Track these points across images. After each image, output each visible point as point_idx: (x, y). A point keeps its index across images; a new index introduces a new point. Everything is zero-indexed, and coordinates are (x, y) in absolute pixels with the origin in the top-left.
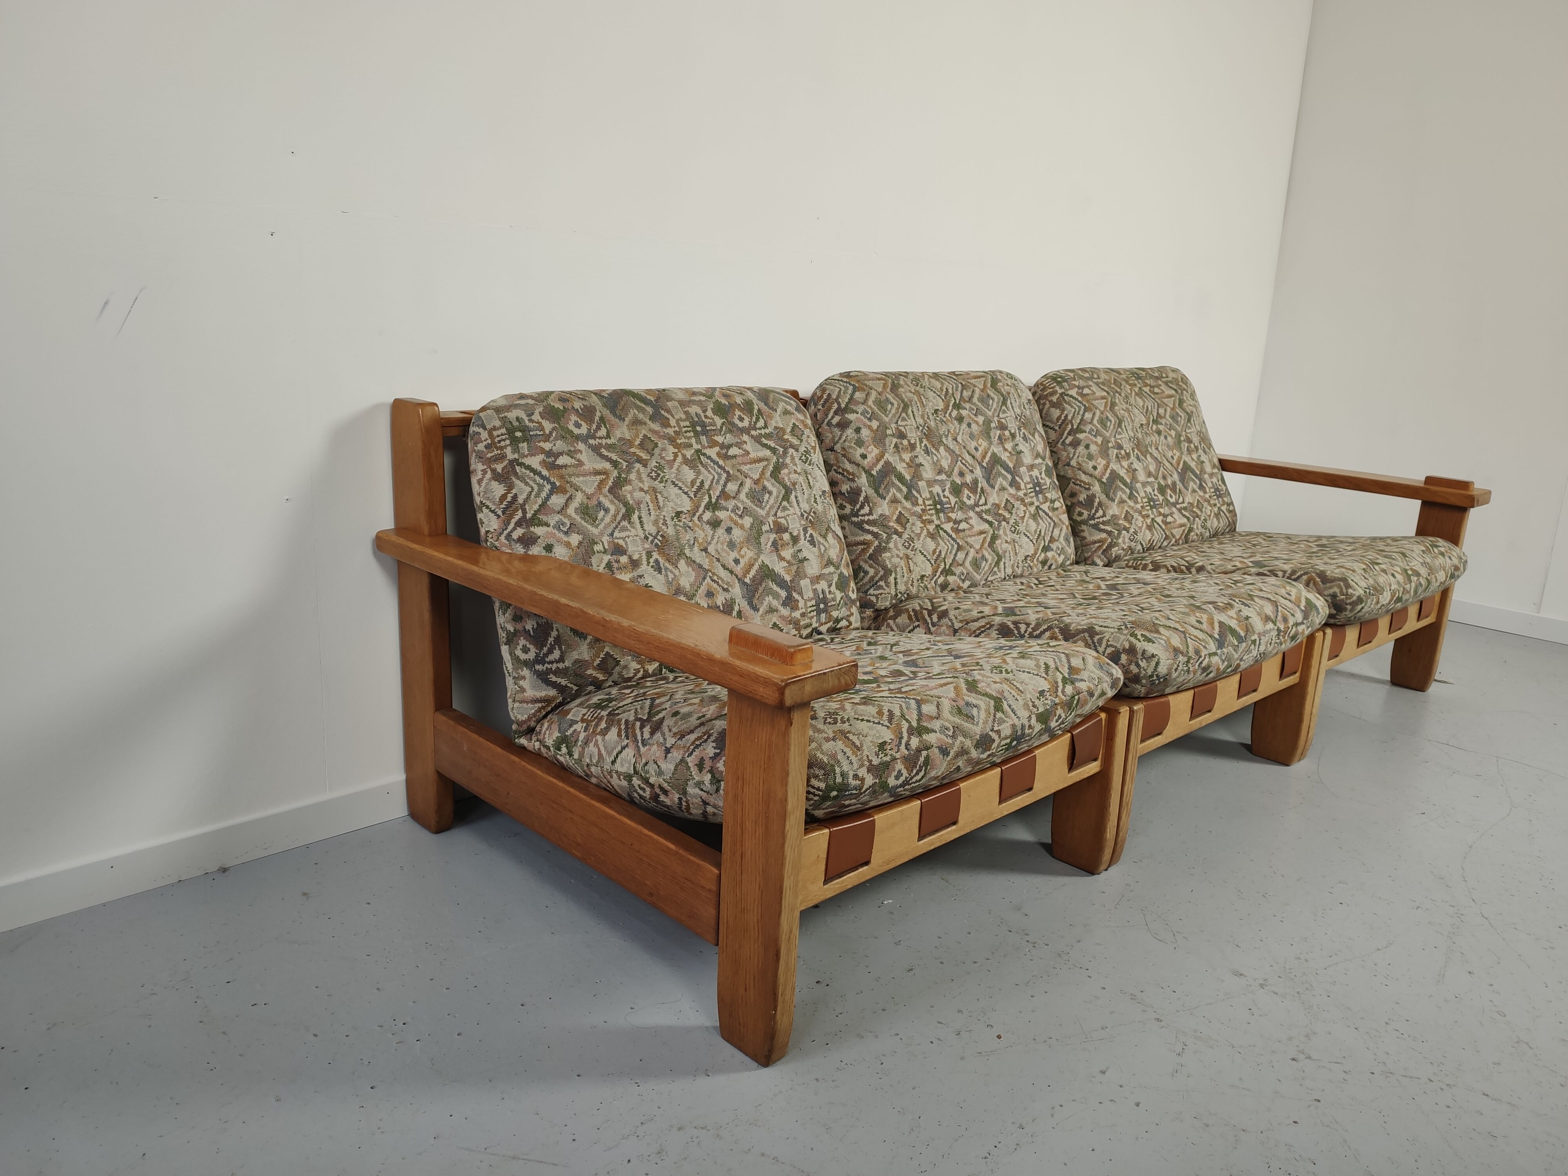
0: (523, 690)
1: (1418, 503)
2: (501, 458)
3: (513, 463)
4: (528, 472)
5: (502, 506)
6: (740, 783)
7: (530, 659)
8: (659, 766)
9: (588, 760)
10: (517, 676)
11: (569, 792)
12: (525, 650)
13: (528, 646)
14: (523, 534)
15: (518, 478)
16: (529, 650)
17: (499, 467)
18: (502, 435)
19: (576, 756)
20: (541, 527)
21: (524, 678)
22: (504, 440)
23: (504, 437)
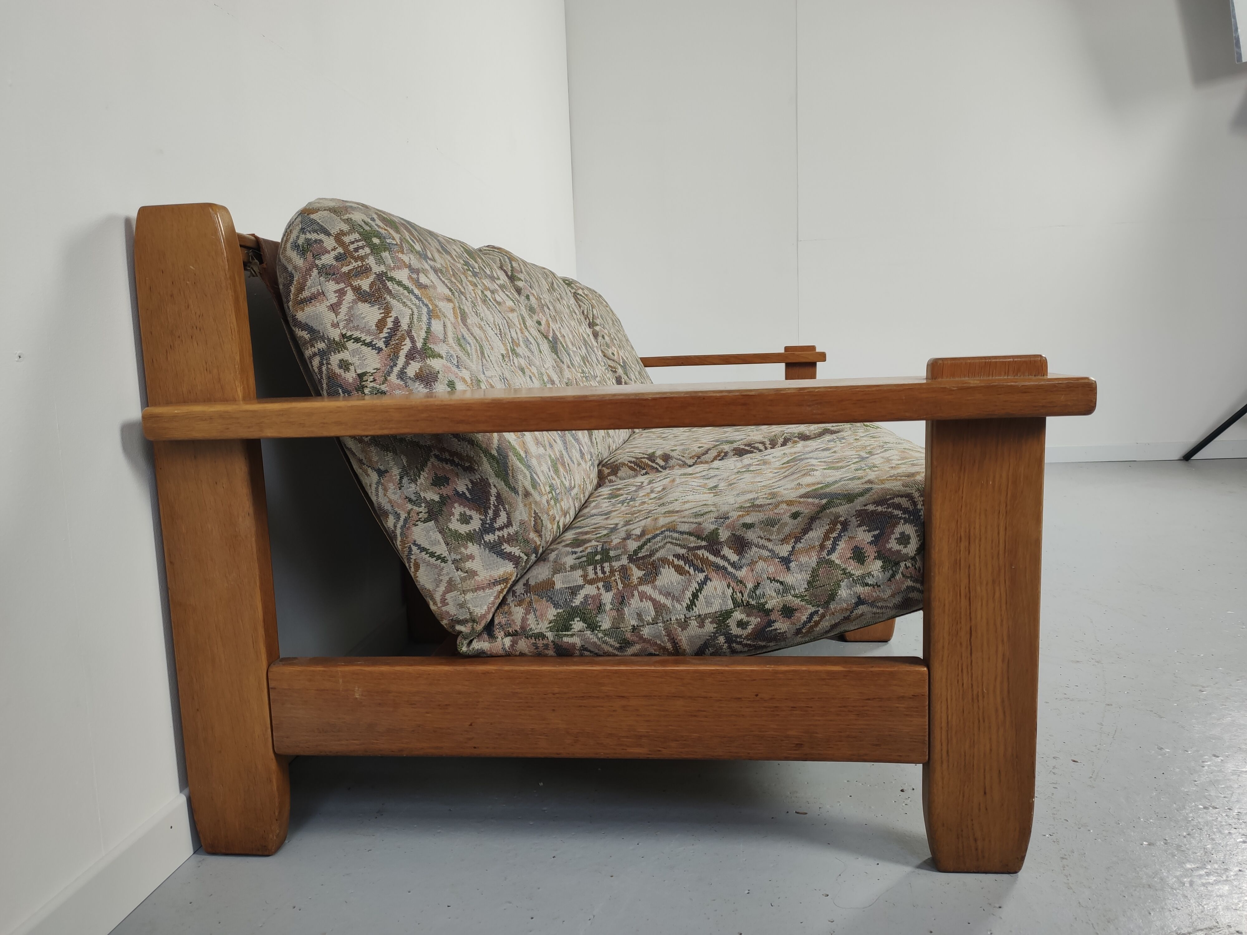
0: (472, 574)
1: (782, 366)
2: (365, 271)
3: (381, 276)
4: (401, 289)
5: (382, 335)
6: (963, 545)
7: (475, 530)
8: (781, 583)
9: (634, 622)
10: (458, 557)
11: (616, 672)
12: (465, 519)
13: (468, 513)
14: (421, 369)
15: (394, 298)
16: (471, 517)
17: (365, 284)
18: (357, 241)
19: (606, 623)
20: (435, 359)
21: (471, 557)
22: (362, 248)
23: (360, 244)
